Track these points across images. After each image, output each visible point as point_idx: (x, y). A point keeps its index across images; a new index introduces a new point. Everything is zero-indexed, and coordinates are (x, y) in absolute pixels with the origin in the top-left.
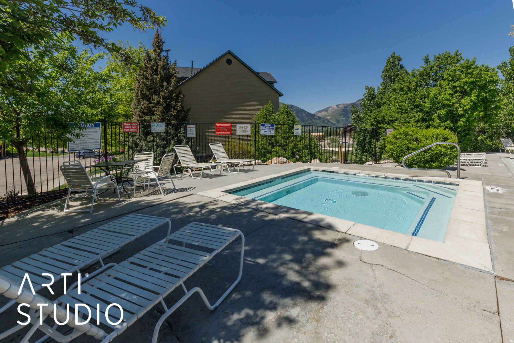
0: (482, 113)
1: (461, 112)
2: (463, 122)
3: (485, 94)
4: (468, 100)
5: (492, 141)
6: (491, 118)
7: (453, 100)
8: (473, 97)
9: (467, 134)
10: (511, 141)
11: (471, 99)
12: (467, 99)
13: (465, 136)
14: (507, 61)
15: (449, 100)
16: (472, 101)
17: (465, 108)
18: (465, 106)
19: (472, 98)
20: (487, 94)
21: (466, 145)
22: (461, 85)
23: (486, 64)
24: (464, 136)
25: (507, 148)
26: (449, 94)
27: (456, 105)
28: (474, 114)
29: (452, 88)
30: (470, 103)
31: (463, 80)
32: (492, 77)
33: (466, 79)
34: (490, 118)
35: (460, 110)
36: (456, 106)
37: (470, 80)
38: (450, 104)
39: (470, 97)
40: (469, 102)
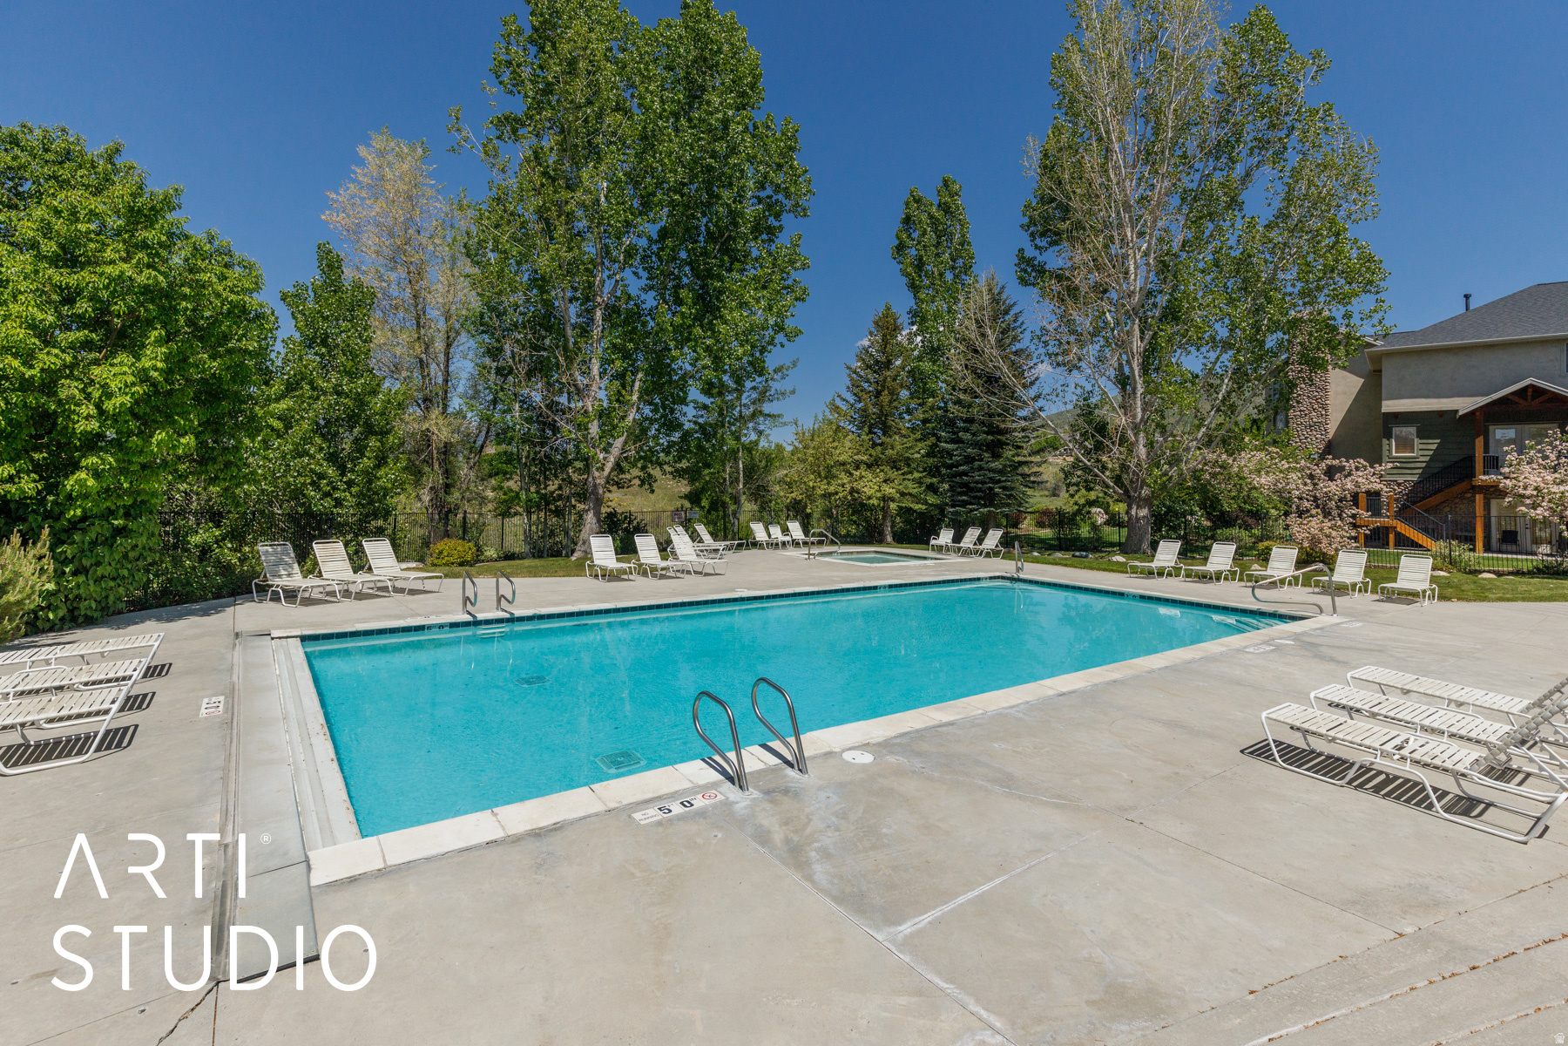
0: (188, 440)
1: (85, 422)
2: (97, 475)
3: (210, 357)
4: (125, 369)
5: (240, 551)
6: (231, 463)
7: (49, 359)
8: (154, 358)
9: (120, 531)
10: (293, 555)
11: (144, 370)
12: (121, 364)
13: (109, 543)
14: (309, 284)
15: (28, 358)
16: (143, 376)
17: (109, 406)
18: (110, 396)
19: (146, 363)
20: (215, 359)
21: (112, 584)
22: (96, 289)
23: (224, 240)
24: (104, 543)
25: (277, 581)
26: (33, 326)
27: (69, 389)
28: (154, 440)
29: (55, 297)
30: (133, 384)
31: (109, 269)
32: (237, 293)
33: (127, 269)
34: (228, 465)
35: (84, 410)
36: (63, 394)
37: (141, 279)
38: (28, 373)
39: (139, 360)
40: (130, 379)
